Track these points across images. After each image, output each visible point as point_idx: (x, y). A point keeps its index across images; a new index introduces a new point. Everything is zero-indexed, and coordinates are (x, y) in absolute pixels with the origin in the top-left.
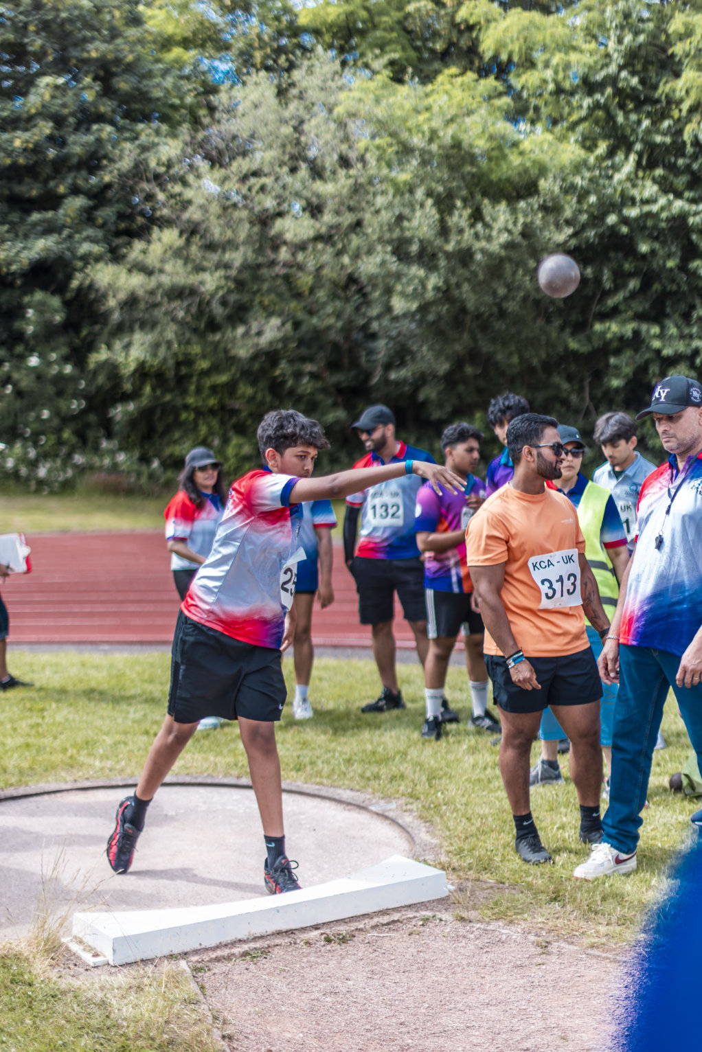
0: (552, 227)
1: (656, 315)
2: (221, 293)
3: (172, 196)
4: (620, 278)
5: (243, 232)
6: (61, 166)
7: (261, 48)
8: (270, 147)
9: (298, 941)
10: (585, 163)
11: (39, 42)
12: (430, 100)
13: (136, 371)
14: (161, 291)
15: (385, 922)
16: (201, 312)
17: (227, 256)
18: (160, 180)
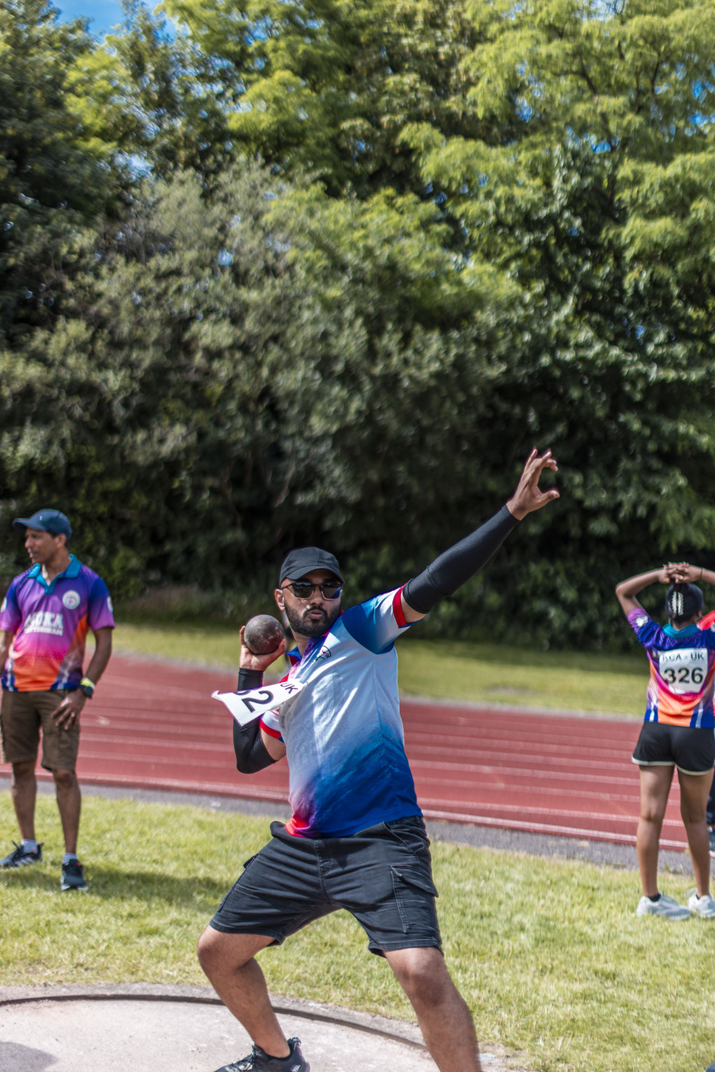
0: (484, 362)
1: (579, 463)
2: (123, 394)
3: (81, 287)
4: (547, 422)
5: (155, 333)
7: (186, 147)
8: (190, 247)
10: (520, 299)
12: (367, 217)
13: (23, 468)
14: (59, 385)
16: (99, 413)
17: (134, 355)
18: (71, 269)
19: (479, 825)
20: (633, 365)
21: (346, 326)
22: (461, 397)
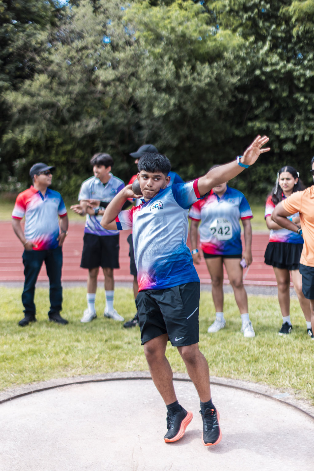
0: (230, 76)
1: (276, 119)
2: (68, 106)
3: (43, 59)
4: (260, 101)
5: (79, 76)
8: (91, 36)
10: (244, 45)
12: (170, 13)
13: (26, 144)
14: (38, 105)
16: (57, 116)
17: (71, 88)
18: (38, 51)
19: (255, 285)
20: (298, 71)
21: (165, 65)
22: (220, 93)
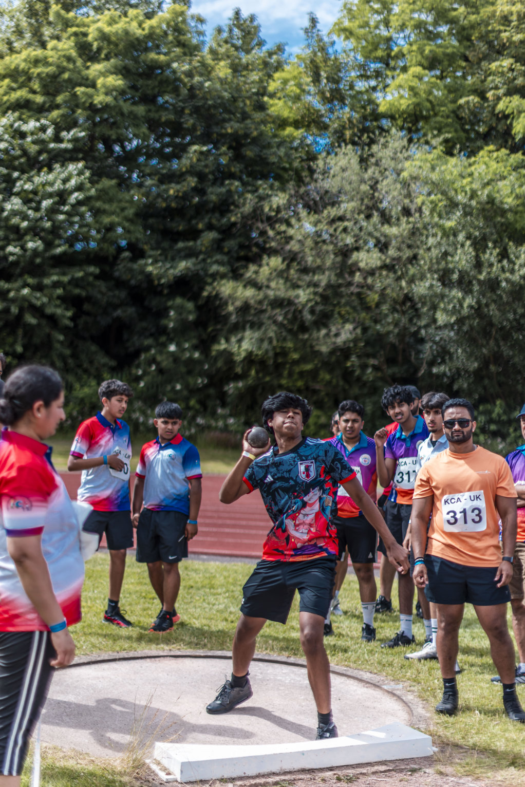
2: (310, 305)
3: (279, 233)
5: (329, 260)
6: (200, 210)
7: (350, 128)
8: (351, 199)
9: (317, 778)
11: (191, 121)
12: (473, 168)
13: (245, 358)
14: (266, 301)
15: (383, 770)
16: (295, 318)
17: (316, 278)
18: (271, 221)
